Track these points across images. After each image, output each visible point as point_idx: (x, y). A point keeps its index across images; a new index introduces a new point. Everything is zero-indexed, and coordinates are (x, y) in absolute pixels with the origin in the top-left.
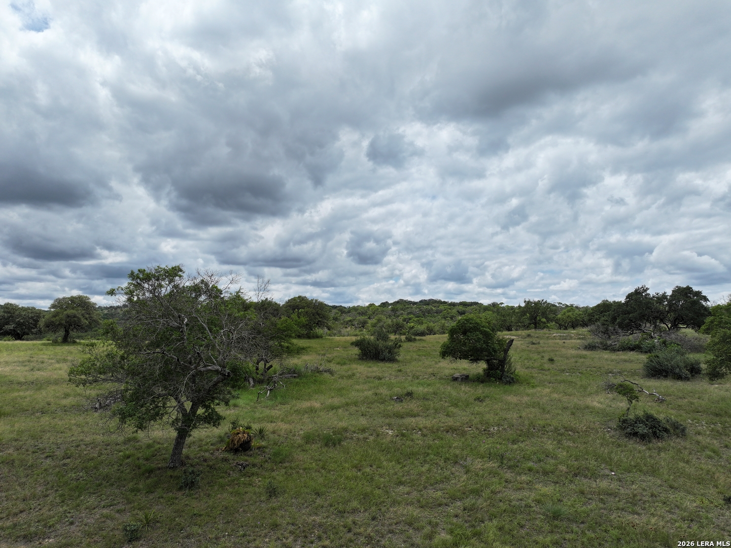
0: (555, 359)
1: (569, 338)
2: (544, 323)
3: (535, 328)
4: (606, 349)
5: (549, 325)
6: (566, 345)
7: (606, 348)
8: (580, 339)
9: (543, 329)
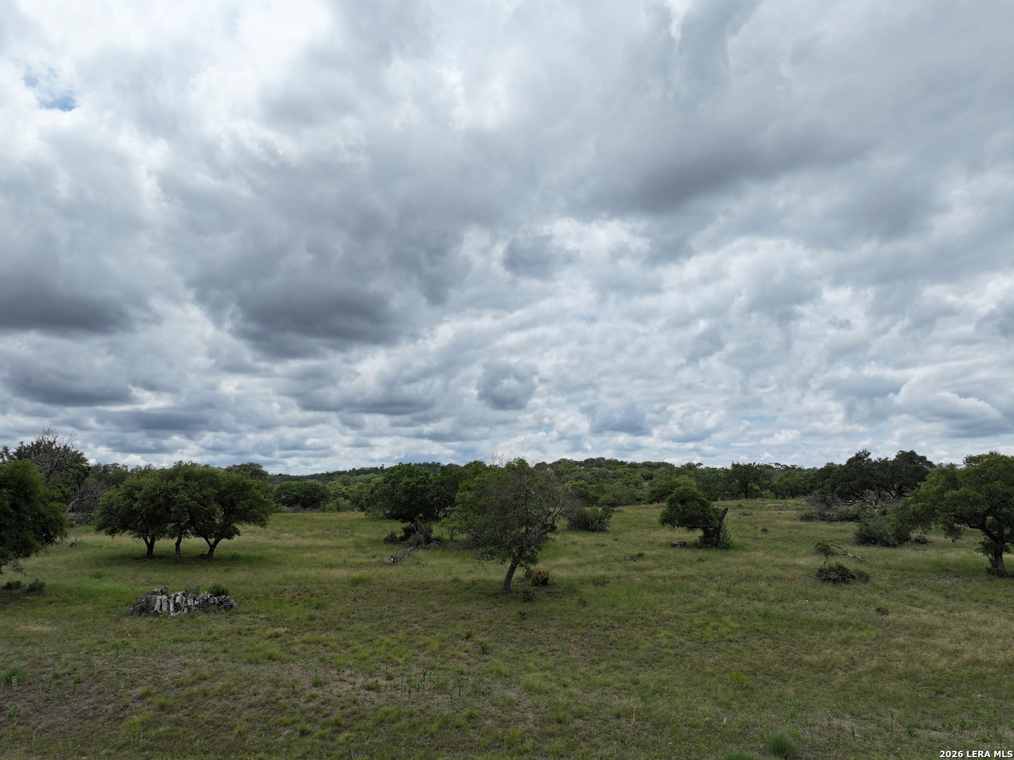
0: (768, 529)
1: (785, 508)
2: (757, 491)
3: (746, 497)
4: (822, 520)
5: (763, 493)
6: (781, 516)
7: (823, 518)
8: (798, 509)
9: (755, 498)
